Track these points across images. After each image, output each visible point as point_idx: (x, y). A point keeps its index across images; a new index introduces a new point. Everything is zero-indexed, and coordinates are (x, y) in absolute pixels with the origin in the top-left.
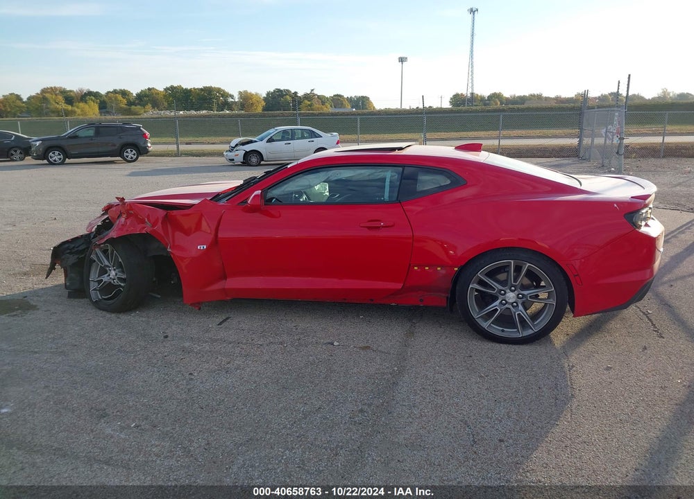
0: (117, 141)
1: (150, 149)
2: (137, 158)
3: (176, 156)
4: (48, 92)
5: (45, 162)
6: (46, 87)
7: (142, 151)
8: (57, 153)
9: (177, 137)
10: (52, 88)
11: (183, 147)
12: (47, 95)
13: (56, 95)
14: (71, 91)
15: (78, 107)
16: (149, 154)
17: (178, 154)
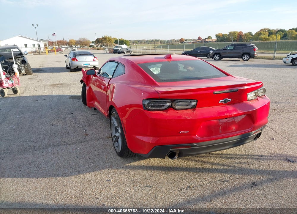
0: (241, 52)
1: (256, 56)
2: (249, 59)
3: (272, 60)
4: (263, 31)
5: (213, 59)
6: (262, 29)
7: (251, 56)
8: (217, 55)
9: (275, 50)
10: (264, 29)
11: (277, 55)
12: (262, 32)
13: (266, 32)
14: (273, 30)
15: (271, 37)
16: (255, 58)
17: (273, 59)
